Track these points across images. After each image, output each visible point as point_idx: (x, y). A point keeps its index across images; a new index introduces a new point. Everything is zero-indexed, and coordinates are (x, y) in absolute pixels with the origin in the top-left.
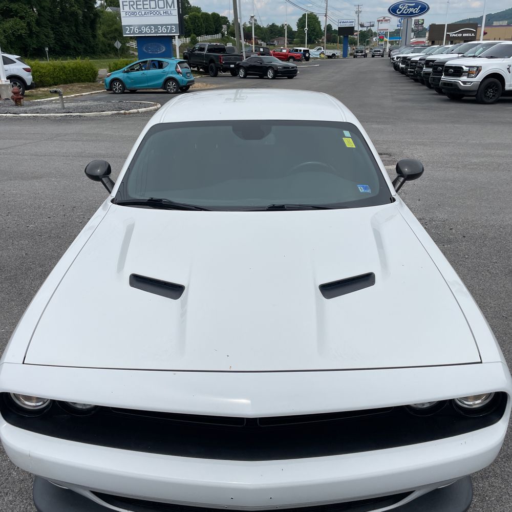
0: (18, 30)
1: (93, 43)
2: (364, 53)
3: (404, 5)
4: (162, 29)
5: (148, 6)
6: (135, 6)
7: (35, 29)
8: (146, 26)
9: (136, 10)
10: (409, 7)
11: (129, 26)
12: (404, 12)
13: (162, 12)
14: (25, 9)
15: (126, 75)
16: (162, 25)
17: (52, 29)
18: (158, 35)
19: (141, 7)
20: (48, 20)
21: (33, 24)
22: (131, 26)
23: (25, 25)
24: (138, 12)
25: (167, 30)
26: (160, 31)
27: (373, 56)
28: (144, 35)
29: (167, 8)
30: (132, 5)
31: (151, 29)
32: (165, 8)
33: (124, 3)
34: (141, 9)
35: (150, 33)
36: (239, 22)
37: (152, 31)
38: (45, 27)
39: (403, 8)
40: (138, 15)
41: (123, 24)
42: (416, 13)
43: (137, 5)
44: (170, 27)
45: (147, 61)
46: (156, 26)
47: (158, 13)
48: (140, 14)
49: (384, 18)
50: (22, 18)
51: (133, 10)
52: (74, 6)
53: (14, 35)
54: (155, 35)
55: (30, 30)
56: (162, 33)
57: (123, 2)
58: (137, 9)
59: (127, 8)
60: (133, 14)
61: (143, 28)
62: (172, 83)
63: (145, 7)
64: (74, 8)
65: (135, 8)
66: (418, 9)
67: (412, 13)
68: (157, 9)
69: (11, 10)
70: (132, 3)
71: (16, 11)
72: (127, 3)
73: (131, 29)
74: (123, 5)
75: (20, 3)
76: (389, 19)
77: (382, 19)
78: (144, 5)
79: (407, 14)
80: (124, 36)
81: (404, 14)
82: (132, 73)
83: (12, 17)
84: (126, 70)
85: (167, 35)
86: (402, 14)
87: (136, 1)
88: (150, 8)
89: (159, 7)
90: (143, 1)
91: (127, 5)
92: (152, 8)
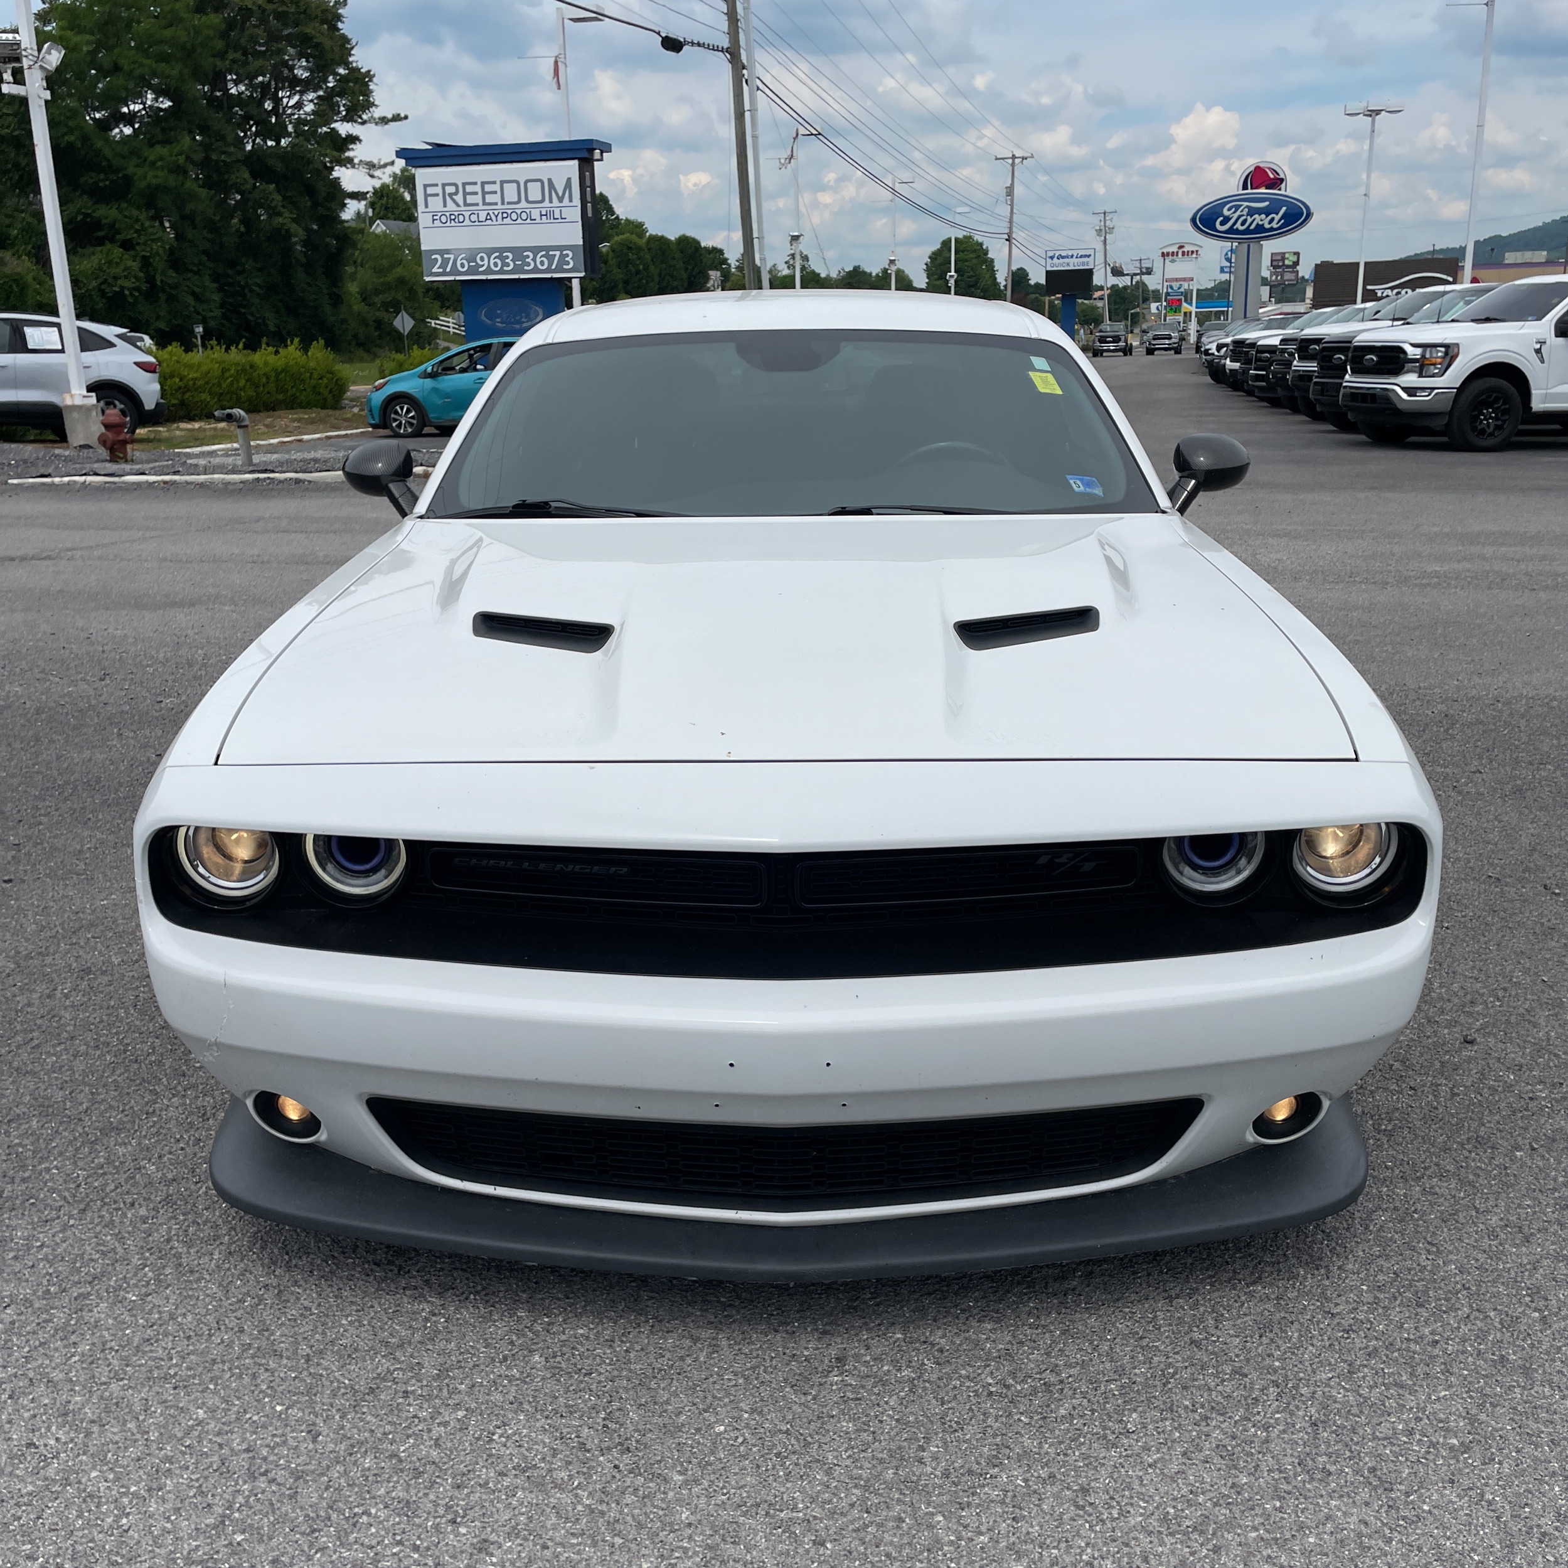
0: (115, 278)
1: (334, 319)
2: (1122, 344)
3: (1237, 207)
4: (534, 260)
5: (497, 198)
6: (459, 198)
7: (166, 276)
8: (490, 252)
9: (463, 208)
10: (1252, 212)
11: (441, 252)
12: (1238, 226)
13: (535, 214)
14: (137, 220)
15: (428, 383)
16: (535, 250)
17: (216, 277)
18: (523, 276)
19: (478, 199)
20: (205, 252)
21: (159, 263)
22: (448, 251)
23: (135, 265)
24: (467, 214)
25: (550, 264)
26: (529, 265)
27: (1150, 352)
28: (483, 277)
29: (551, 202)
30: (450, 195)
31: (503, 259)
32: (547, 203)
33: (430, 190)
34: (477, 205)
35: (502, 272)
36: (758, 262)
37: (508, 265)
38: (196, 273)
39: (1236, 216)
40: (467, 222)
41: (423, 248)
42: (1272, 229)
43: (465, 194)
44: (558, 253)
45: (490, 345)
46: (518, 252)
47: (524, 216)
48: (474, 218)
49: (1181, 247)
50: (127, 245)
51: (454, 208)
52: (280, 214)
53: (102, 293)
54: (516, 276)
55: (151, 281)
56: (536, 270)
57: (425, 186)
58: (466, 204)
59: (436, 204)
60: (454, 218)
61: (482, 259)
63: (489, 198)
64: (280, 220)
65: (461, 202)
66: (1277, 218)
67: (1260, 228)
68: (523, 204)
69: (97, 225)
70: (450, 189)
71: (112, 225)
72: (439, 190)
73: (445, 262)
74: (426, 196)
75: (124, 205)
76: (1194, 249)
77: (1174, 249)
78: (484, 193)
79: (1247, 231)
80: (427, 279)
81: (1238, 232)
82: (446, 377)
83: (100, 242)
84: (429, 369)
85: (549, 276)
86: (1231, 231)
87: (464, 184)
88: (503, 203)
89: (527, 200)
90: (483, 184)
91: (437, 195)
92: (509, 203)
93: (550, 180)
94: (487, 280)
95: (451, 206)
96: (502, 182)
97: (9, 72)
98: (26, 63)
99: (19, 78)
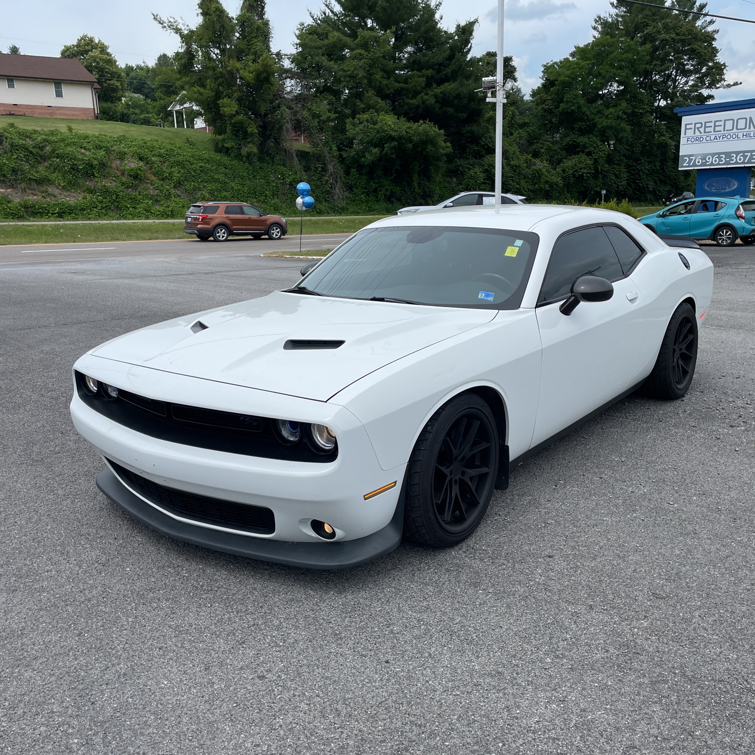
0: (581, 169)
4: (736, 158)
5: (721, 128)
6: (702, 130)
7: (604, 166)
8: (713, 155)
9: (703, 134)
11: (689, 156)
13: (740, 135)
14: (595, 142)
15: (661, 220)
16: (737, 153)
17: (628, 167)
18: (729, 166)
19: (712, 129)
20: (624, 155)
21: (602, 161)
22: (692, 155)
23: (589, 162)
24: (704, 137)
25: (744, 160)
26: (733, 160)
28: (708, 167)
29: (749, 128)
30: (698, 128)
31: (720, 158)
32: (747, 129)
33: (688, 127)
34: (711, 132)
35: (718, 164)
37: (722, 161)
38: (618, 165)
40: (704, 141)
41: (680, 154)
43: (705, 127)
44: (749, 154)
45: (695, 201)
46: (728, 155)
47: (734, 136)
48: (708, 139)
50: (589, 154)
51: (699, 134)
52: (663, 135)
53: (574, 175)
54: (725, 166)
55: (596, 170)
56: (737, 163)
57: (686, 125)
58: (705, 132)
59: (690, 133)
60: (698, 139)
61: (709, 158)
62: (727, 232)
64: (664, 138)
65: (702, 131)
68: (735, 130)
69: (577, 145)
70: (699, 125)
71: (584, 146)
72: (693, 126)
73: (690, 160)
74: (686, 129)
75: (591, 136)
78: (715, 126)
80: (680, 169)
82: (670, 217)
83: (577, 153)
84: (661, 213)
85: (743, 166)
87: (705, 123)
88: (724, 131)
89: (737, 129)
90: (715, 122)
91: (691, 129)
92: (727, 130)
93: (750, 118)
94: (710, 169)
95: (697, 133)
96: (725, 121)
97: (490, 93)
98: (498, 88)
99: (494, 95)
